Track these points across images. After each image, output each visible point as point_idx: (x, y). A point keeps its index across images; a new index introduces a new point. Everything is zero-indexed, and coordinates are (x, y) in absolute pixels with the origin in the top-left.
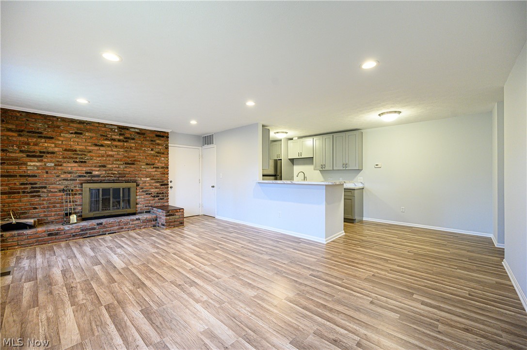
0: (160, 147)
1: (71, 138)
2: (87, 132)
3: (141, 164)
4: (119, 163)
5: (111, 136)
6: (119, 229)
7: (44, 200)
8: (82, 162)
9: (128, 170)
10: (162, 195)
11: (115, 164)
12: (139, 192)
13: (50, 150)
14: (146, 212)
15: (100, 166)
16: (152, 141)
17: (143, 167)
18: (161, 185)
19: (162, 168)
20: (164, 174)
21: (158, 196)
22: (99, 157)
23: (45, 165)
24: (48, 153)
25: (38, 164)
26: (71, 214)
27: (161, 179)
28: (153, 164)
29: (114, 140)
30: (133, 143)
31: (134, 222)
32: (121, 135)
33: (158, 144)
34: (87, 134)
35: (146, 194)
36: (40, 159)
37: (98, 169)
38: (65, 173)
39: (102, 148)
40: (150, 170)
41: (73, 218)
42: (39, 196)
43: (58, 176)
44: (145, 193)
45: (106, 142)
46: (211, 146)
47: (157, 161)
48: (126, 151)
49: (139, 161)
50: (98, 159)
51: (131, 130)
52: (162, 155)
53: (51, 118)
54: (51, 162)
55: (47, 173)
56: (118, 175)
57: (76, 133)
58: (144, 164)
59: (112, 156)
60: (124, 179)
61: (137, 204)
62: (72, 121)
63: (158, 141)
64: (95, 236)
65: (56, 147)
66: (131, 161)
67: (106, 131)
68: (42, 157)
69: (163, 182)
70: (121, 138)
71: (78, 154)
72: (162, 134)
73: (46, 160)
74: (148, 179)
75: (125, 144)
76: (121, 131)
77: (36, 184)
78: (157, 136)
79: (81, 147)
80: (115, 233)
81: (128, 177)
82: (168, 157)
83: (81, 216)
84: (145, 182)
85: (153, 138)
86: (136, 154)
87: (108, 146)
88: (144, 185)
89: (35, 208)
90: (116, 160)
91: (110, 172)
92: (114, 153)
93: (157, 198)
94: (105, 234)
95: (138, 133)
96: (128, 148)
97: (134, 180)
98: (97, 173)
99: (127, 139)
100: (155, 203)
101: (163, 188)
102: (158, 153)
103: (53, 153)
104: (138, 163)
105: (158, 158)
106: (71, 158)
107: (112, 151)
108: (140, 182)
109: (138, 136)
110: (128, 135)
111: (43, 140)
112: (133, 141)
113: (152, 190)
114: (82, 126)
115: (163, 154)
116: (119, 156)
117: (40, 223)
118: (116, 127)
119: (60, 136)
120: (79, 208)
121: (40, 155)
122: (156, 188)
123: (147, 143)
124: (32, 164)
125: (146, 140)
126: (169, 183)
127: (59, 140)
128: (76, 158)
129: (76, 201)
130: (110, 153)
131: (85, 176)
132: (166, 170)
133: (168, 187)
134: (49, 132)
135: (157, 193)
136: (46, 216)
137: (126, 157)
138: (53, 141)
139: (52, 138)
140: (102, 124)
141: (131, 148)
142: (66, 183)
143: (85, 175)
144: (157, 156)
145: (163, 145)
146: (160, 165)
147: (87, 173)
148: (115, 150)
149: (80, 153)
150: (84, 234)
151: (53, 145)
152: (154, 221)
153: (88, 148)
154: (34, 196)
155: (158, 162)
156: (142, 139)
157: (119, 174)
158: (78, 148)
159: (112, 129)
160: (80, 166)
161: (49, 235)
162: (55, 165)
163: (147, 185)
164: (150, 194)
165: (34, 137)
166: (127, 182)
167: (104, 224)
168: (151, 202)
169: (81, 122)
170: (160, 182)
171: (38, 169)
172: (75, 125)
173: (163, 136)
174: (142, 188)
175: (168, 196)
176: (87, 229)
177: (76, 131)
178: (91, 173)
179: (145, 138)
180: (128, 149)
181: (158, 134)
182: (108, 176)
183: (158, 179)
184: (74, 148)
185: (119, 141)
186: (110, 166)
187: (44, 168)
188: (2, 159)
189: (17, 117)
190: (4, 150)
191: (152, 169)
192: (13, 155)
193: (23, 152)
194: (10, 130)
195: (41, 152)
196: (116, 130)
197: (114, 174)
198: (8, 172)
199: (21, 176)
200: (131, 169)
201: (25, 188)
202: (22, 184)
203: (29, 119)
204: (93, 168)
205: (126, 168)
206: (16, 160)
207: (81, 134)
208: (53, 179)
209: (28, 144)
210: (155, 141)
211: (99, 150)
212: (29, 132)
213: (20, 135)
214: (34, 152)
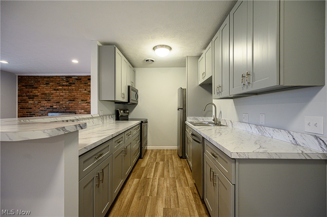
1: (44, 87)
2: (51, 82)
3: (79, 100)
4: (66, 100)
5: (62, 83)
8: (48, 100)
9: (71, 105)
11: (64, 101)
13: (36, 94)
16: (85, 83)
17: (79, 102)
22: (56, 97)
23: (34, 102)
24: (36, 96)
25: (32, 102)
28: (86, 100)
29: (63, 86)
30: (74, 86)
32: (67, 82)
34: (51, 84)
36: (33, 99)
37: (56, 104)
38: (42, 106)
39: (58, 91)
40: (84, 104)
43: (39, 109)
45: (59, 87)
47: (88, 98)
48: (70, 92)
49: (78, 99)
50: (56, 98)
51: (73, 78)
53: (37, 77)
54: (37, 101)
55: (35, 106)
56: (65, 108)
57: (46, 84)
58: (80, 100)
59: (62, 96)
60: (68, 110)
62: (45, 77)
65: (38, 92)
66: (73, 98)
67: (59, 81)
68: (33, 98)
71: (47, 96)
73: (34, 100)
74: (83, 111)
75: (69, 88)
76: (67, 79)
77: (31, 112)
79: (48, 92)
81: (71, 109)
84: (80, 113)
85: (86, 81)
86: (76, 94)
87: (61, 90)
91: (62, 106)
92: (64, 94)
95: (77, 79)
98: (55, 106)
99: (70, 85)
103: (37, 96)
106: (44, 98)
107: (62, 93)
109: (77, 81)
110: (71, 82)
111: (34, 89)
112: (74, 85)
114: (48, 79)
116: (66, 96)
118: (65, 77)
119: (40, 86)
121: (32, 98)
123: (82, 85)
124: (30, 102)
127: (39, 89)
128: (46, 98)
130: (62, 94)
134: (35, 86)
137: (69, 96)
138: (37, 89)
140: (58, 76)
141: (73, 90)
143: (50, 108)
147: (51, 107)
148: (64, 92)
149: (47, 95)
151: (37, 92)
153: (52, 92)
156: (79, 83)
157: (66, 107)
158: (47, 92)
159: (63, 79)
160: (48, 103)
162: (38, 103)
165: (30, 88)
166: (70, 112)
169: (49, 77)
171: (32, 105)
172: (46, 79)
177: (47, 83)
178: (52, 107)
179: (81, 82)
180: (71, 91)
182: (60, 109)
184: (45, 93)
186: (61, 102)
187: (34, 104)
188: (21, 100)
189: (25, 79)
190: (21, 96)
191: (85, 104)
192: (24, 98)
193: (27, 96)
194: (23, 86)
195: (33, 96)
196: (65, 79)
197: (63, 107)
198: (23, 106)
199: (27, 108)
200: (73, 104)
201: (28, 115)
202: (27, 112)
203: (29, 79)
204: (53, 104)
205: (70, 103)
206: (25, 100)
207: (48, 84)
208: (37, 110)
209: (28, 92)
210: (87, 83)
211: (56, 92)
212: (29, 86)
213: (26, 88)
214: (31, 96)
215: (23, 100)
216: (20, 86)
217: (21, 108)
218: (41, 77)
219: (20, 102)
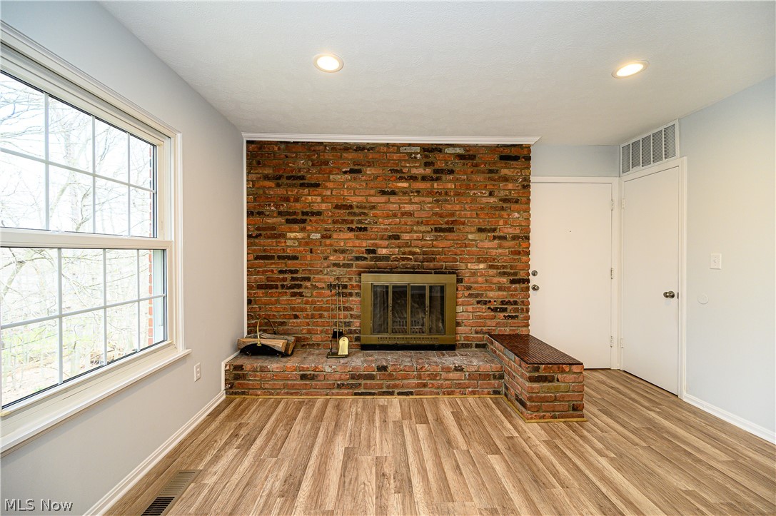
0: (510, 186)
1: (343, 184)
2: (369, 166)
3: (467, 229)
4: (423, 228)
5: (409, 171)
6: (419, 385)
7: (307, 303)
8: (360, 229)
9: (441, 244)
10: (516, 308)
11: (416, 232)
12: (462, 295)
13: (316, 208)
14: (477, 346)
15: (390, 237)
16: (491, 171)
17: (470, 237)
18: (513, 282)
19: (515, 238)
20: (519, 253)
21: (504, 310)
22: (388, 217)
23: (309, 236)
24: (313, 214)
25: (299, 235)
26: (341, 334)
27: (511, 267)
28: (494, 230)
29: (413, 178)
30: (450, 181)
31: (451, 375)
32: (427, 164)
33: (506, 179)
34: (369, 171)
35: (478, 302)
36: (302, 225)
37: (387, 242)
38: (336, 251)
39: (393, 199)
40: (487, 244)
41: (344, 343)
42: (301, 295)
43: (326, 258)
44: (474, 300)
45: (400, 184)
46: (671, 162)
47: (501, 222)
48: (437, 201)
49: (463, 224)
50: (387, 221)
51: (447, 151)
52: (514, 206)
53: (317, 148)
54: (317, 231)
55: (311, 251)
56: (421, 257)
57: (352, 171)
58: (474, 229)
59: (410, 214)
60: (431, 264)
61: (458, 324)
62: (346, 148)
63: (505, 172)
64: (373, 394)
65: (323, 201)
66: (447, 223)
67: (400, 161)
68: (304, 221)
69: (515, 274)
70: (428, 171)
71: (354, 214)
72: (514, 152)
73: (308, 228)
74: (482, 266)
75: (435, 185)
76: (427, 157)
77: (296, 272)
78: (503, 157)
79: (360, 199)
80: (411, 393)
81: (440, 260)
82: (527, 210)
83: (358, 339)
84: (474, 274)
85: (494, 163)
86: (458, 207)
87: (405, 193)
88: (472, 279)
89: (296, 317)
90: (418, 223)
91: (407, 250)
92: (415, 207)
93: (502, 315)
94: (392, 394)
95: (461, 157)
96: (440, 194)
97: (452, 268)
98: (384, 251)
99: (439, 174)
100: (498, 325)
101: (516, 290)
102: (505, 200)
103: (319, 214)
104: (461, 227)
105: (505, 214)
106: (345, 221)
107: (411, 202)
108: (466, 275)
109: (459, 165)
110: (440, 165)
111: (306, 191)
112: (451, 177)
113: (491, 294)
114: (359, 156)
115: (517, 201)
116: (424, 214)
117: (301, 344)
118: (418, 149)
119: (328, 180)
120: (356, 323)
121: (298, 219)
122: (500, 289)
123: (480, 178)
124: (292, 235)
125: (478, 172)
126: (531, 277)
127: (326, 188)
128: (352, 222)
129: (351, 309)
130: (408, 208)
131: (365, 259)
132: (524, 244)
133: (528, 288)
134: (312, 176)
135: (502, 303)
136: (309, 332)
137: (435, 214)
138: (319, 190)
139: (317, 185)
140: (394, 145)
141: (446, 193)
142: (338, 271)
143: (366, 256)
144: (502, 209)
145: (516, 181)
146: (510, 231)
147: (369, 251)
148: (416, 199)
149: (356, 210)
150: (357, 385)
151: (319, 199)
152: (495, 377)
153: (373, 199)
154: (294, 295)
155: (506, 223)
156: (470, 170)
157: (424, 253)
158: (354, 200)
159: (411, 154)
160: (358, 238)
161: (303, 377)
162: (323, 237)
163: (480, 279)
164: (485, 303)
165: (293, 186)
166: (438, 271)
167: (390, 369)
168: (489, 322)
169: (360, 148)
170: (509, 274)
171: (300, 245)
172: (350, 155)
173: (517, 156)
174: (469, 288)
175: (528, 311)
176: (360, 377)
177: (352, 167)
178: (374, 252)
179: (476, 165)
180: (441, 197)
181: (506, 152)
182: (403, 259)
183: (504, 267)
184: (349, 203)
185: (424, 178)
186: (406, 237)
187: (307, 242)
188: (258, 229)
189: (274, 153)
190: (260, 213)
191: (490, 240)
192: (269, 220)
193: (280, 214)
194: (266, 177)
195: (303, 213)
196: (419, 156)
197: (414, 253)
198: (265, 250)
199: (279, 257)
200: (447, 243)
201: (284, 280)
202: (281, 272)
203: (288, 154)
204: (378, 242)
205: (436, 240)
206: (274, 229)
207: (359, 171)
208: (319, 264)
209: (287, 199)
210: (497, 172)
211: (388, 202)
212: (288, 178)
213: (278, 185)
214: (295, 213)
215: (264, 229)
216: (254, 177)
217: (257, 258)
218: (334, 147)
219: (257, 236)
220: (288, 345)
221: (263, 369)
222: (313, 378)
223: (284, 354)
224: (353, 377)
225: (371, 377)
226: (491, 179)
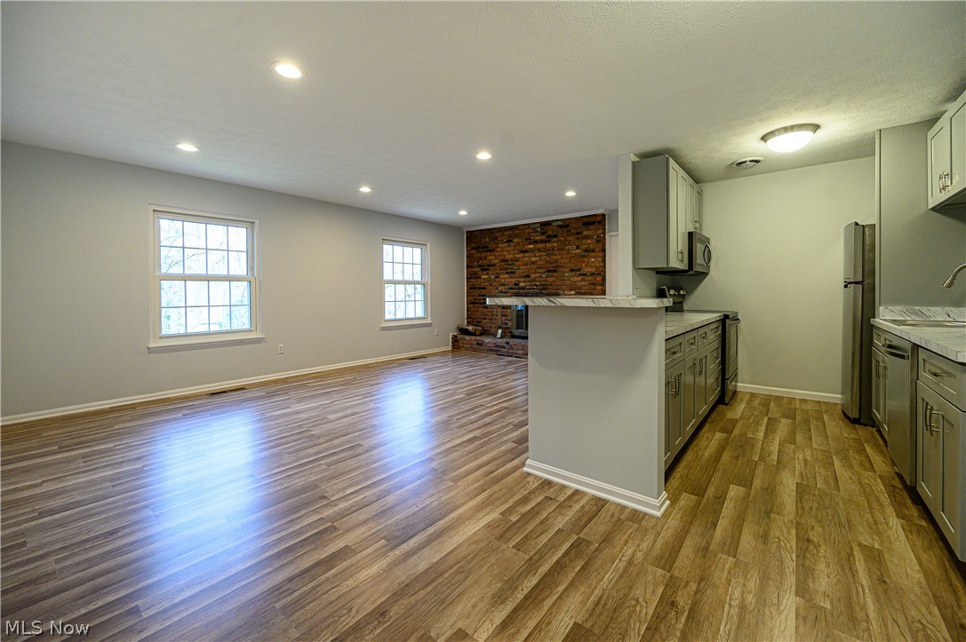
0: (589, 241)
1: (504, 248)
2: (515, 238)
3: (565, 270)
4: (541, 271)
5: (534, 238)
8: (512, 273)
9: (550, 279)
11: (538, 273)
13: (493, 262)
15: (525, 277)
16: (578, 233)
17: (566, 274)
19: (596, 274)
22: (524, 265)
23: (490, 277)
24: (492, 265)
25: (486, 277)
26: (500, 328)
28: (579, 270)
29: (536, 242)
30: (555, 242)
32: (543, 233)
34: (515, 240)
36: (487, 272)
37: (523, 280)
39: (527, 255)
40: (575, 279)
41: (500, 331)
43: (497, 289)
45: (529, 246)
48: (548, 254)
49: (562, 267)
50: (524, 268)
51: (553, 224)
52: (591, 254)
53: (493, 231)
54: (493, 274)
55: (491, 285)
56: (540, 287)
57: (508, 241)
58: (568, 270)
59: (534, 263)
60: (546, 292)
62: (505, 229)
63: (586, 233)
65: (496, 259)
66: (553, 267)
68: (488, 269)
70: (544, 237)
72: (591, 220)
73: (490, 273)
74: (572, 292)
75: (547, 245)
76: (543, 229)
78: (584, 224)
79: (511, 256)
81: (550, 289)
85: (580, 228)
86: (559, 257)
87: (532, 251)
89: (485, 319)
90: (539, 268)
91: (533, 283)
92: (537, 259)
95: (561, 226)
96: (550, 250)
97: (556, 293)
98: (522, 284)
99: (549, 238)
102: (586, 251)
103: (494, 265)
104: (561, 269)
105: (586, 259)
106: (505, 269)
107: (535, 256)
109: (560, 231)
110: (550, 233)
111: (489, 254)
112: (556, 239)
114: (511, 232)
115: (593, 251)
116: (541, 263)
118: (538, 225)
119: (498, 247)
120: (510, 323)
121: (485, 269)
123: (570, 238)
124: (483, 277)
125: (570, 235)
127: (497, 251)
128: (508, 269)
129: (508, 316)
130: (533, 259)
134: (491, 246)
136: (491, 327)
137: (547, 262)
138: (494, 253)
139: (493, 250)
140: (527, 224)
141: (553, 249)
143: (514, 287)
144: (584, 256)
145: (593, 238)
146: (589, 270)
147: (515, 284)
148: (537, 254)
149: (510, 262)
150: (497, 351)
151: (494, 258)
153: (517, 256)
155: (586, 265)
156: (566, 234)
157: (541, 285)
158: (509, 257)
159: (535, 228)
160: (511, 277)
161: (478, 344)
162: (495, 277)
165: (484, 251)
169: (511, 228)
171: (486, 282)
172: (507, 233)
173: (597, 221)
176: (499, 347)
177: (508, 239)
178: (518, 285)
179: (569, 231)
180: (550, 252)
181: (587, 220)
182: (532, 289)
184: (506, 258)
185: (542, 242)
186: (533, 276)
187: (488, 280)
188: (471, 274)
189: (476, 235)
190: (471, 266)
191: (577, 277)
192: (475, 270)
193: (479, 266)
194: (473, 249)
195: (488, 265)
196: (539, 229)
197: (537, 285)
198: (473, 285)
199: (479, 288)
200: (554, 279)
201: (481, 300)
203: (482, 236)
204: (520, 279)
205: (548, 277)
206: (477, 274)
207: (511, 241)
209: (481, 259)
210: (581, 233)
211: (524, 257)
212: (482, 248)
213: (478, 252)
214: (484, 266)
215: (473, 274)
216: (469, 249)
217: (470, 289)
218: (500, 229)
219: (470, 278)
220: (475, 330)
221: (464, 339)
222: (481, 345)
223: (474, 334)
224: (496, 346)
225: (504, 347)
226: (578, 238)
